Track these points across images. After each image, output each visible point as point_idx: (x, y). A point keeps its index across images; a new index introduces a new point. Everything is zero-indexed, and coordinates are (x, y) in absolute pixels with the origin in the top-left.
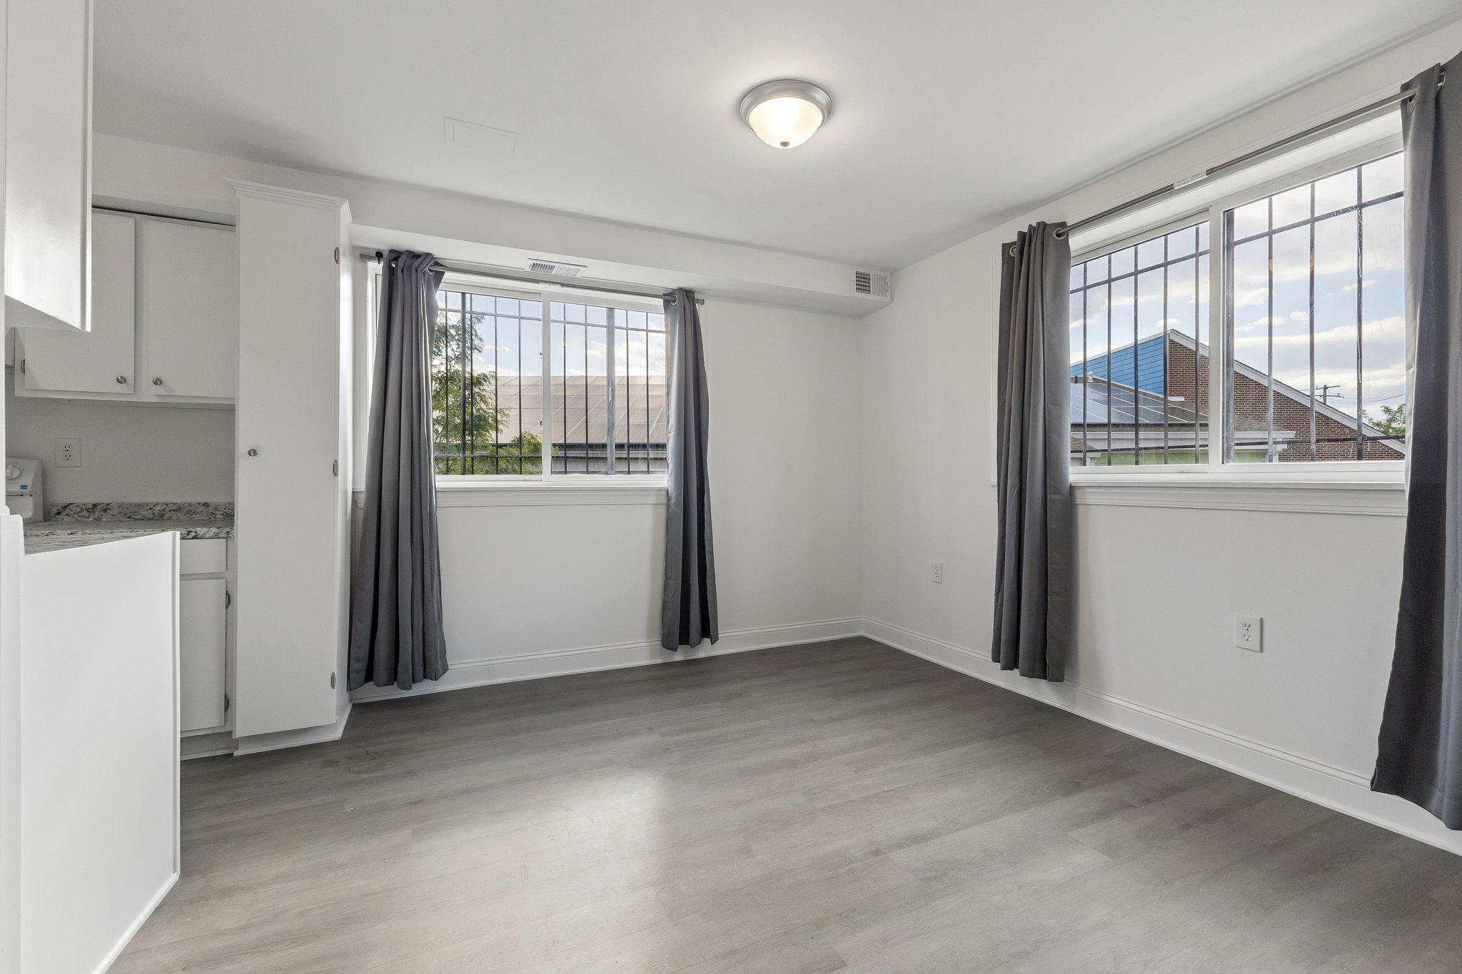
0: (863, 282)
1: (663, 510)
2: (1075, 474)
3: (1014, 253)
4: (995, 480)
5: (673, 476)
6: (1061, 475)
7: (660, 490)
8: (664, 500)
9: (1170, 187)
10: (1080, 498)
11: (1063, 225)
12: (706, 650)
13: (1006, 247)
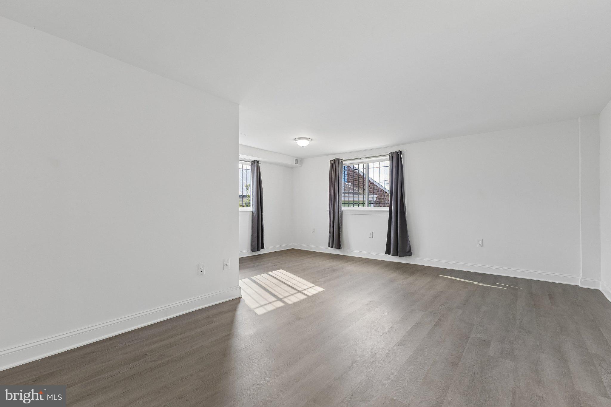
0: (296, 161)
1: (251, 217)
2: (343, 208)
3: (333, 162)
4: (328, 209)
5: (255, 208)
6: (341, 209)
7: (250, 211)
8: (251, 214)
9: (360, 158)
10: (344, 213)
11: (342, 159)
12: (262, 252)
13: (331, 161)
